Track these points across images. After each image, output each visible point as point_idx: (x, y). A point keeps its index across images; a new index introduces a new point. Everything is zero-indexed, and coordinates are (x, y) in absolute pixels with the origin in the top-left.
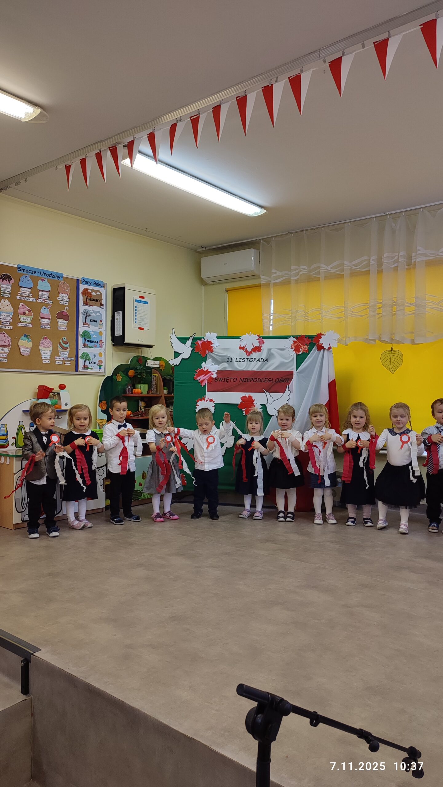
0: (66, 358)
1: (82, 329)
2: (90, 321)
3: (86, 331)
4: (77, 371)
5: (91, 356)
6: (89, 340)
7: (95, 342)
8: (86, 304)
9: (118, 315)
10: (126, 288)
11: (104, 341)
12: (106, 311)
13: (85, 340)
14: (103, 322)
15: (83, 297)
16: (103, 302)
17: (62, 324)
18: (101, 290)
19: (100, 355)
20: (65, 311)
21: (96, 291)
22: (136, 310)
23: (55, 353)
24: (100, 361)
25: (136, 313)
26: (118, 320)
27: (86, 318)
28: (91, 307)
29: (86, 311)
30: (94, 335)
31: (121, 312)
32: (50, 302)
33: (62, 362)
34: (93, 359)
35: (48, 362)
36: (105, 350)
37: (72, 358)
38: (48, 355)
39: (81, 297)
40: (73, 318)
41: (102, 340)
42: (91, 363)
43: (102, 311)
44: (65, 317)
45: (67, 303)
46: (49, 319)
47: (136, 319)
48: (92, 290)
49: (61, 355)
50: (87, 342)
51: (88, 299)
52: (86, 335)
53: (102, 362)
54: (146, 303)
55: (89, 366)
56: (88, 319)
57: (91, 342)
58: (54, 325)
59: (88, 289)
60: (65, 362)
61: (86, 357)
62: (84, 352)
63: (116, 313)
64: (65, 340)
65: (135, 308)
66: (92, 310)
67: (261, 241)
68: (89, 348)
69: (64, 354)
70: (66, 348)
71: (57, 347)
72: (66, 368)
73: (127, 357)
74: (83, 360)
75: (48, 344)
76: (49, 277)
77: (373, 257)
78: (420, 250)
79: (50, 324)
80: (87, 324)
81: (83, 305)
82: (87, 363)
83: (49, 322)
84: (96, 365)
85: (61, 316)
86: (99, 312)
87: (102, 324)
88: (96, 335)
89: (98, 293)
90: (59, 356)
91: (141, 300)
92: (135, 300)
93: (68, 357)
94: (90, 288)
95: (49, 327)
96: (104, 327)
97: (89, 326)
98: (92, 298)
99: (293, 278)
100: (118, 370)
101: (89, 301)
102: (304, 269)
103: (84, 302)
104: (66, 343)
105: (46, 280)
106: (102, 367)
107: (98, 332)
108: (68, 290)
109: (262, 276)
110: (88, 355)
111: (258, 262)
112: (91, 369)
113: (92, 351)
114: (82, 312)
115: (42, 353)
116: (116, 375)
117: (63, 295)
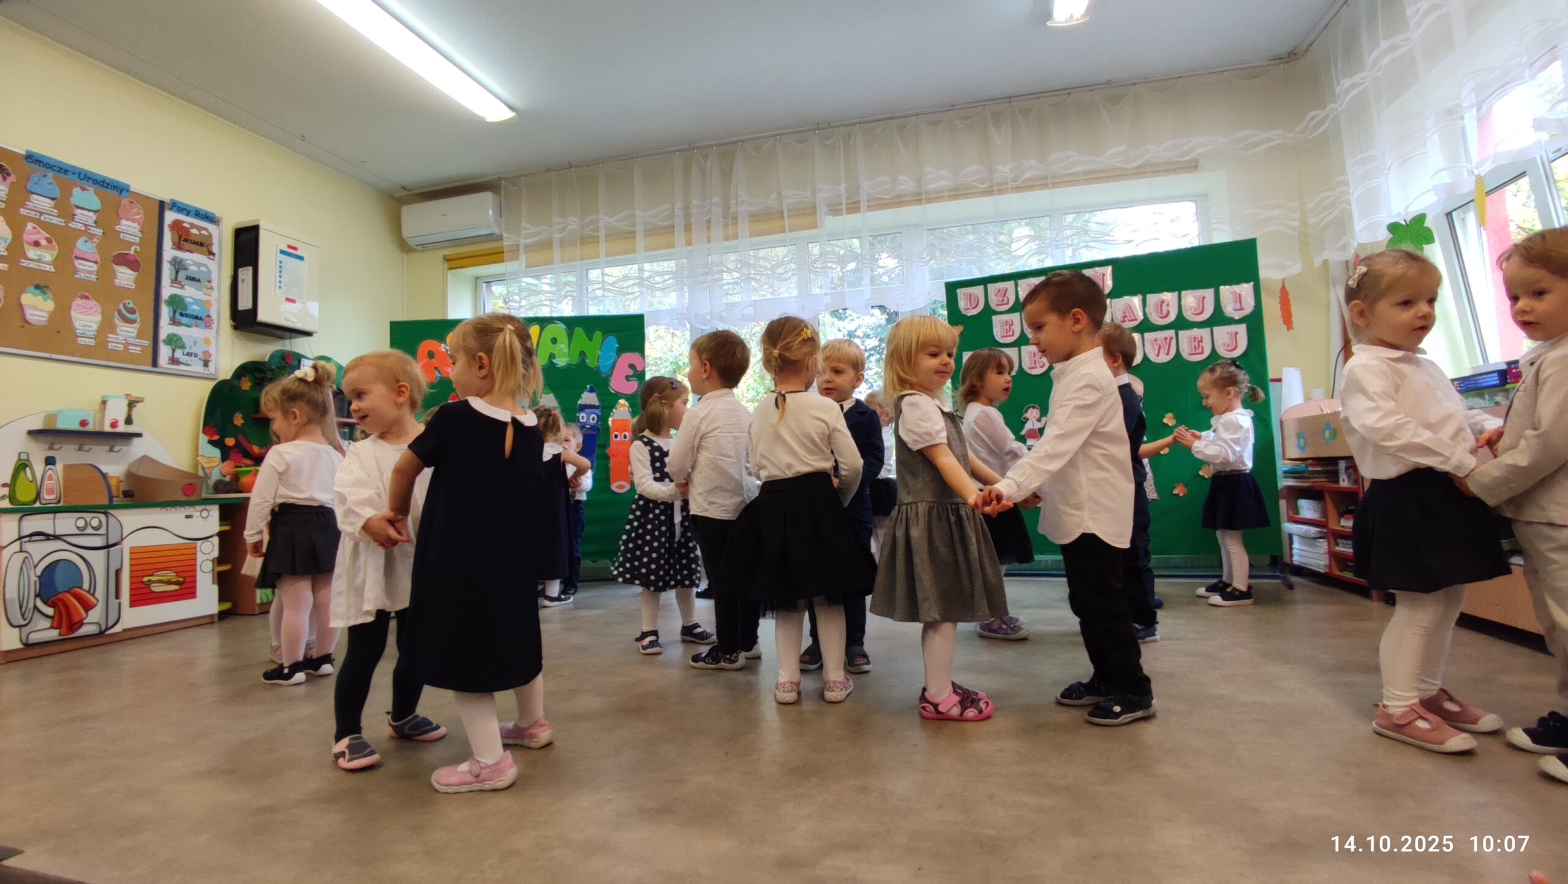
0: (132, 340)
1: (167, 291)
2: (187, 279)
3: (175, 295)
4: (155, 363)
5: (188, 342)
6: (184, 312)
7: (197, 318)
8: (178, 246)
9: (246, 274)
10: (261, 226)
11: (214, 316)
12: (220, 265)
13: (175, 312)
14: (214, 284)
15: (172, 234)
16: (215, 249)
17: (125, 276)
18: (211, 228)
19: (207, 341)
20: (132, 252)
21: (200, 228)
22: (281, 267)
23: (106, 327)
24: (207, 354)
25: (280, 272)
26: (245, 283)
27: (177, 272)
28: (188, 253)
29: (178, 260)
30: (192, 304)
31: (250, 268)
32: (99, 232)
33: (122, 346)
34: (190, 348)
35: (92, 342)
36: (217, 333)
37: (145, 342)
38: (91, 329)
39: (168, 235)
40: (149, 267)
41: (212, 315)
42: (188, 354)
43: (212, 265)
44: (133, 264)
45: (138, 239)
46: (96, 262)
47: (280, 282)
48: (188, 223)
49: (120, 333)
50: (178, 316)
51: (182, 239)
52: (176, 302)
53: (210, 355)
54: (301, 258)
55: (183, 359)
56: (182, 275)
57: (187, 316)
58: (106, 276)
59: (184, 222)
60: (130, 347)
61: (174, 341)
62: (171, 332)
63: (240, 270)
64: (129, 306)
65: (278, 264)
66: (191, 260)
67: (503, 181)
68: (183, 328)
69: (127, 331)
70: (132, 322)
71: (113, 317)
72: (133, 359)
73: (262, 351)
74: (169, 347)
75: (91, 308)
76: (97, 186)
77: (679, 205)
78: (741, 196)
79: (98, 273)
80: (180, 283)
81: (172, 248)
82: (179, 353)
83: (95, 267)
84: (197, 358)
85: (123, 260)
86: (206, 266)
87: (212, 288)
88: (197, 305)
89: (204, 232)
90: (116, 334)
91: (291, 252)
92: (278, 252)
93: (137, 338)
94: (187, 220)
95: (93, 277)
96: (215, 294)
97: (182, 287)
98: (191, 238)
99: (557, 236)
100: (243, 371)
101: (185, 243)
102: (573, 223)
103: (174, 244)
104: (132, 311)
105: (91, 190)
106: (210, 364)
107: (203, 301)
108: (139, 216)
109: (505, 235)
110: (180, 339)
111: (499, 214)
112: (187, 365)
113: (189, 333)
114: (169, 259)
115: (77, 324)
116: (240, 379)
117: (129, 223)
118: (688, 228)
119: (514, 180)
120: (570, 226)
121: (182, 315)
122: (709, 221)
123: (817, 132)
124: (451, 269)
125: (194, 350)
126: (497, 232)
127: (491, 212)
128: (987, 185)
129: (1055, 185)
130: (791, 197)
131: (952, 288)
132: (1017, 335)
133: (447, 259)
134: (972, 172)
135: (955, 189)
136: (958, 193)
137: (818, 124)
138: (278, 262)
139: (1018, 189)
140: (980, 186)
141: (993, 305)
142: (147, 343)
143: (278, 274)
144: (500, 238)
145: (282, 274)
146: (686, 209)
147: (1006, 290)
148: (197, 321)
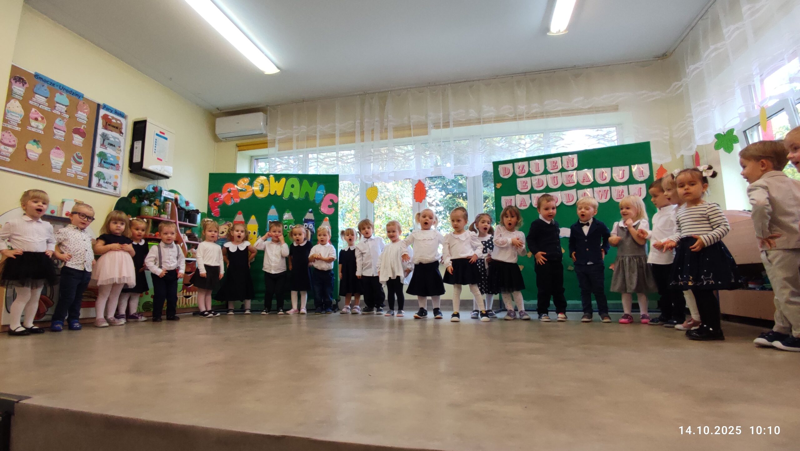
0: (79, 172)
1: (98, 149)
2: (108, 144)
3: (102, 152)
4: (90, 186)
5: (107, 177)
7: (112, 164)
8: (105, 127)
9: (138, 144)
10: (148, 121)
11: (121, 164)
12: (125, 140)
13: (101, 160)
14: (122, 148)
15: (103, 121)
16: (123, 131)
17: (78, 140)
18: (122, 120)
19: (116, 177)
20: (82, 128)
21: (117, 120)
22: (156, 142)
23: (67, 165)
24: (116, 183)
25: (156, 144)
26: (138, 149)
27: (104, 140)
28: (110, 132)
30: (111, 157)
31: (141, 142)
32: (67, 116)
33: (74, 175)
34: (108, 180)
35: (59, 172)
36: (122, 173)
37: (85, 174)
38: (59, 165)
39: (100, 121)
40: (90, 136)
41: (119, 164)
42: (106, 182)
43: (121, 139)
44: (82, 134)
45: (86, 122)
46: (64, 131)
47: (155, 150)
48: (111, 117)
49: (74, 168)
50: (102, 162)
51: (108, 124)
52: (103, 156)
54: (166, 139)
55: (104, 185)
56: (106, 142)
57: (107, 163)
58: (68, 139)
59: (109, 116)
60: (78, 176)
61: (99, 175)
62: (99, 171)
63: (135, 142)
64: (79, 155)
65: (155, 140)
66: (112, 135)
67: (269, 107)
68: (105, 169)
69: (77, 168)
70: (80, 163)
71: (71, 160)
72: (78, 182)
74: (97, 178)
75: (60, 154)
76: (68, 93)
77: (358, 121)
78: (390, 118)
79: (65, 137)
80: (105, 146)
81: (102, 128)
82: (102, 182)
83: (63, 134)
84: (111, 185)
85: (77, 131)
86: (118, 139)
87: (120, 150)
88: (113, 158)
89: (118, 122)
91: (161, 135)
92: (155, 134)
93: (81, 171)
94: (111, 115)
95: (62, 139)
96: (122, 153)
97: (106, 148)
98: (112, 124)
99: (295, 135)
100: (133, 193)
101: (109, 126)
102: (304, 128)
103: (103, 126)
104: (80, 158)
105: (65, 95)
106: (117, 189)
107: (115, 156)
108: (87, 110)
109: (269, 134)
110: (103, 174)
111: (265, 123)
112: (106, 188)
113: (108, 172)
114: (101, 134)
115: (53, 162)
116: (131, 197)
117: (82, 113)
118: (362, 133)
119: (274, 107)
120: (302, 130)
121: (105, 162)
122: (373, 130)
123: (428, 87)
124: (239, 151)
126: (264, 132)
127: (262, 123)
128: (513, 115)
129: (548, 116)
131: (496, 164)
132: (529, 188)
133: (238, 146)
134: (506, 109)
135: (497, 117)
136: (500, 119)
137: (430, 83)
139: (528, 118)
140: (510, 116)
141: (517, 174)
142: (86, 175)
143: (154, 145)
144: (266, 136)
145: (156, 146)
146: (362, 123)
147: (524, 166)
148: (112, 166)
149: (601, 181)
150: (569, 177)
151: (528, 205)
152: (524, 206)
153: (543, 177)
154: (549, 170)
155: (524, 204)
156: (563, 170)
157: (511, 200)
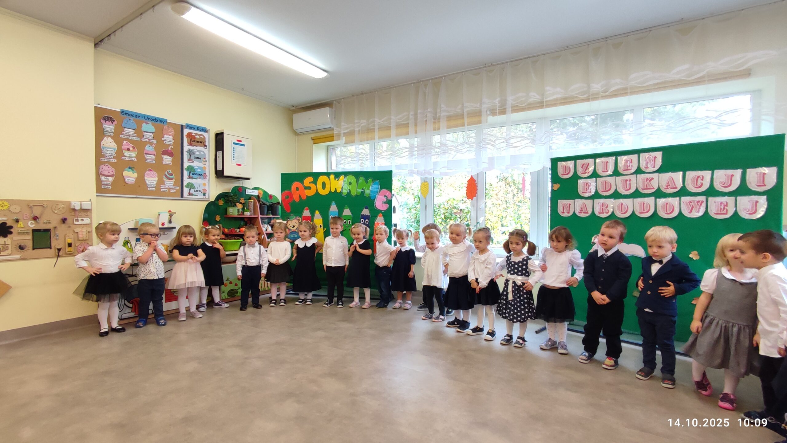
0: (172, 187)
1: (186, 164)
2: (194, 158)
3: (190, 166)
4: (182, 196)
5: (196, 186)
7: (200, 175)
8: (190, 144)
9: (219, 153)
10: (224, 133)
11: (207, 174)
12: (209, 151)
13: (190, 173)
14: (207, 159)
15: (188, 139)
16: (207, 144)
17: (167, 160)
18: (205, 134)
19: (205, 184)
20: (170, 149)
21: (200, 135)
23: (160, 182)
24: (205, 190)
25: (234, 152)
26: (219, 158)
27: (190, 156)
28: (195, 147)
29: (190, 150)
30: (198, 169)
31: (221, 152)
32: (155, 141)
33: (167, 190)
34: (197, 188)
35: (154, 189)
36: (209, 180)
38: (153, 183)
39: (185, 139)
40: (178, 154)
41: (206, 173)
42: (196, 191)
43: (206, 151)
44: (170, 154)
45: (172, 143)
46: (154, 155)
47: (234, 157)
48: (194, 133)
49: (167, 184)
50: (191, 174)
51: (192, 141)
52: (190, 169)
54: (244, 145)
55: (194, 193)
56: (192, 157)
57: (195, 174)
58: (159, 160)
59: (192, 133)
60: (171, 190)
61: (190, 186)
62: (189, 182)
63: (218, 152)
64: (171, 172)
65: (233, 149)
66: (197, 150)
67: (334, 102)
68: (194, 179)
69: (169, 183)
70: (171, 179)
71: (163, 178)
72: (173, 195)
73: (227, 187)
74: (188, 188)
75: (153, 175)
76: (153, 121)
77: (411, 113)
78: (443, 107)
79: (155, 159)
80: (192, 160)
81: (188, 145)
82: (192, 191)
83: (154, 157)
84: (201, 192)
85: (166, 153)
86: (203, 151)
87: (206, 161)
88: (200, 169)
89: (202, 137)
90: (165, 185)
91: (239, 143)
92: (233, 143)
93: (174, 186)
95: (154, 161)
96: (207, 163)
97: (193, 162)
98: (196, 140)
99: (357, 129)
100: (219, 197)
101: (193, 142)
102: (364, 122)
103: (188, 143)
104: (171, 175)
105: (150, 123)
106: (206, 194)
107: (202, 167)
108: (173, 133)
109: (335, 128)
110: (192, 184)
111: (332, 118)
112: (196, 195)
113: (196, 182)
114: (187, 150)
115: (147, 182)
116: (218, 200)
117: (167, 136)
118: (416, 123)
119: (338, 101)
120: (362, 125)
121: (193, 174)
123: (485, 68)
124: (314, 144)
125: (199, 189)
126: (332, 126)
127: (328, 117)
128: (585, 96)
130: (469, 106)
131: (555, 161)
132: (593, 192)
133: (313, 139)
134: (576, 87)
135: (565, 98)
136: (566, 101)
137: (486, 64)
138: (233, 148)
140: (581, 97)
141: (579, 174)
142: (178, 188)
143: (233, 153)
144: (333, 130)
145: (235, 154)
146: (416, 115)
147: (589, 164)
148: (200, 176)
149: (694, 188)
150: (647, 181)
151: (590, 212)
152: (584, 213)
153: (611, 180)
154: (620, 170)
155: (585, 210)
156: (639, 171)
157: (570, 204)
